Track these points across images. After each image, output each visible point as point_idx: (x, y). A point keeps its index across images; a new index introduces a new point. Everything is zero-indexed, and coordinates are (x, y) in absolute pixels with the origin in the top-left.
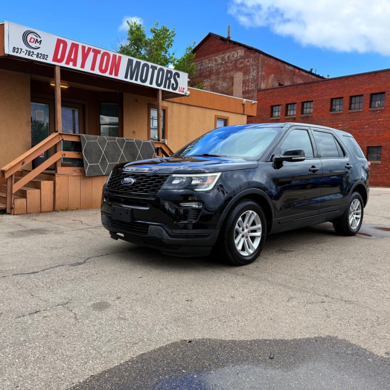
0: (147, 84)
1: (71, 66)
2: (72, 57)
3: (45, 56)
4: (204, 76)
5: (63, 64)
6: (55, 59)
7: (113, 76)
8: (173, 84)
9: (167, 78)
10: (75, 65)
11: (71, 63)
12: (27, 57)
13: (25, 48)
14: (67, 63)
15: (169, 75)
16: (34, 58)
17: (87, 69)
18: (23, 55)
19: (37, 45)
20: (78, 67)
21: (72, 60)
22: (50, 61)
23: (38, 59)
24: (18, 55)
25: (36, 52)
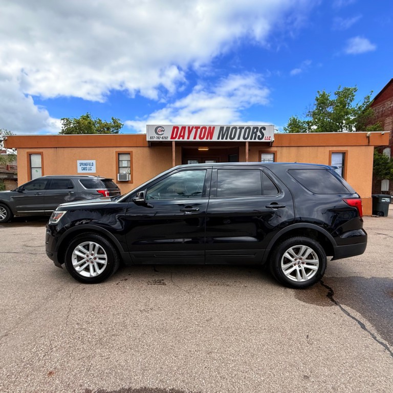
0: (236, 140)
1: (181, 139)
2: (182, 135)
3: (166, 138)
4: (386, 115)
5: (177, 140)
6: (172, 138)
7: (209, 140)
8: (259, 136)
9: (253, 132)
10: (183, 138)
11: (181, 138)
12: (157, 140)
13: (156, 136)
14: (179, 138)
15: (255, 130)
16: (161, 140)
17: (191, 139)
18: (155, 140)
19: (162, 132)
20: (186, 139)
21: (182, 136)
22: (169, 139)
23: (163, 140)
24: (153, 140)
25: (161, 136)
